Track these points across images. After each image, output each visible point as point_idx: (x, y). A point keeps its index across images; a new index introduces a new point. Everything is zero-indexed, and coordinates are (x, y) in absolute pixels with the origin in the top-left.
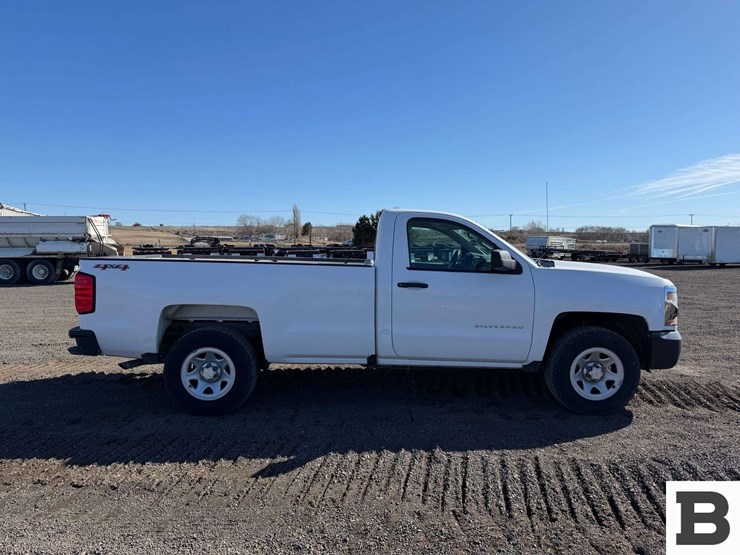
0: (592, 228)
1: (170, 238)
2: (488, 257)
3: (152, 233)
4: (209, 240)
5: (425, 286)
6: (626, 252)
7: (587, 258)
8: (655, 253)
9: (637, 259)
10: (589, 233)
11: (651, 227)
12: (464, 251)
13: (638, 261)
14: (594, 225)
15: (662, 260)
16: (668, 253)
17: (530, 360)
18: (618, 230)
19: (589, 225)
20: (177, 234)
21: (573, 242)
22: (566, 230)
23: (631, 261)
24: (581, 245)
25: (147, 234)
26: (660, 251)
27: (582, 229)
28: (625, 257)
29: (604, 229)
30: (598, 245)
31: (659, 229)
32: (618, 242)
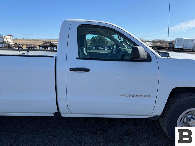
0: (157, 40)
1: (41, 43)
2: (130, 50)
3: (37, 41)
4: (49, 43)
5: (87, 70)
6: (167, 47)
7: (156, 48)
8: (177, 47)
9: (171, 48)
10: (155, 41)
11: (176, 39)
12: (118, 46)
13: (171, 49)
14: (157, 39)
15: (178, 49)
16: (180, 47)
17: (154, 115)
18: (163, 40)
19: (156, 39)
20: (44, 41)
21: (152, 43)
22: (149, 41)
23: (169, 49)
24: (154, 44)
25: (36, 42)
26: (178, 46)
27: (154, 40)
28: (167, 48)
29: (160, 40)
30: (158, 44)
31: (178, 40)
32: (163, 44)
